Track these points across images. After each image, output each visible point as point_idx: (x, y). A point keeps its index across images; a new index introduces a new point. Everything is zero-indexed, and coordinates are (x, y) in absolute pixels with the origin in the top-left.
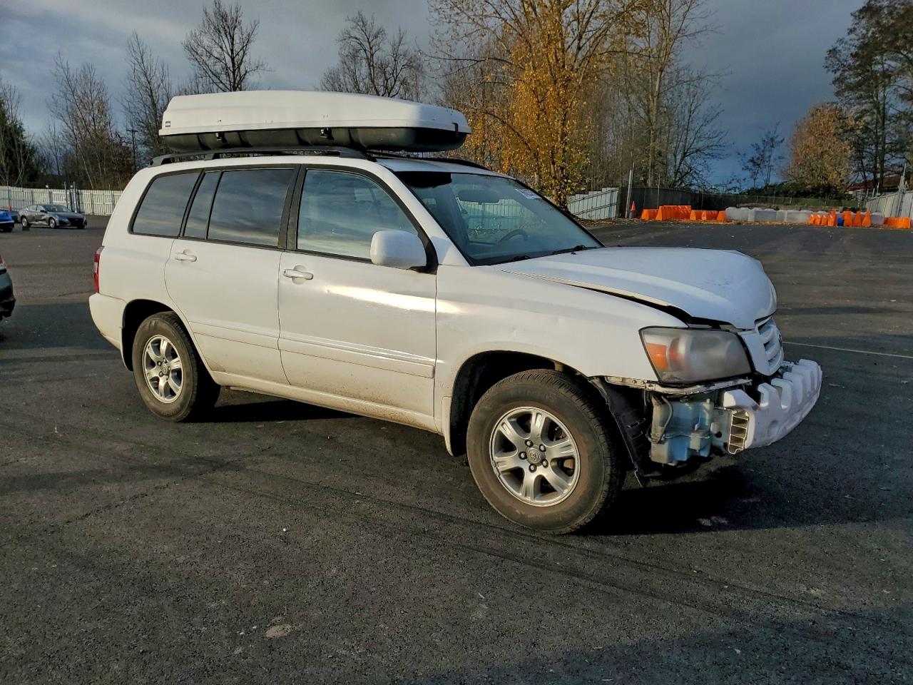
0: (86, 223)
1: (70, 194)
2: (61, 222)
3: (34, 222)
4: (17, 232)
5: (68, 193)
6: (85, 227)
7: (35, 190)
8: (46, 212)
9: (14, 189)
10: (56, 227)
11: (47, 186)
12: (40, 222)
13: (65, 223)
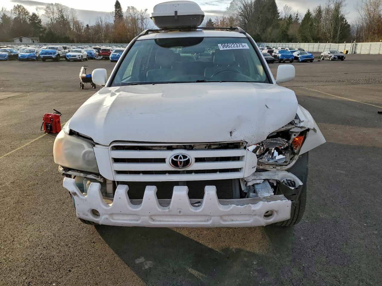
0: (345, 58)
1: (353, 45)
2: (334, 58)
3: (325, 58)
4: (315, 62)
5: (352, 45)
6: (344, 60)
7: (340, 44)
8: (330, 54)
9: (333, 44)
10: (332, 60)
11: (345, 42)
12: (327, 58)
13: (335, 58)
